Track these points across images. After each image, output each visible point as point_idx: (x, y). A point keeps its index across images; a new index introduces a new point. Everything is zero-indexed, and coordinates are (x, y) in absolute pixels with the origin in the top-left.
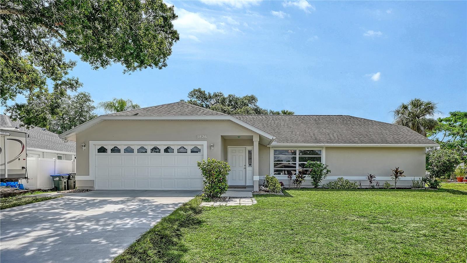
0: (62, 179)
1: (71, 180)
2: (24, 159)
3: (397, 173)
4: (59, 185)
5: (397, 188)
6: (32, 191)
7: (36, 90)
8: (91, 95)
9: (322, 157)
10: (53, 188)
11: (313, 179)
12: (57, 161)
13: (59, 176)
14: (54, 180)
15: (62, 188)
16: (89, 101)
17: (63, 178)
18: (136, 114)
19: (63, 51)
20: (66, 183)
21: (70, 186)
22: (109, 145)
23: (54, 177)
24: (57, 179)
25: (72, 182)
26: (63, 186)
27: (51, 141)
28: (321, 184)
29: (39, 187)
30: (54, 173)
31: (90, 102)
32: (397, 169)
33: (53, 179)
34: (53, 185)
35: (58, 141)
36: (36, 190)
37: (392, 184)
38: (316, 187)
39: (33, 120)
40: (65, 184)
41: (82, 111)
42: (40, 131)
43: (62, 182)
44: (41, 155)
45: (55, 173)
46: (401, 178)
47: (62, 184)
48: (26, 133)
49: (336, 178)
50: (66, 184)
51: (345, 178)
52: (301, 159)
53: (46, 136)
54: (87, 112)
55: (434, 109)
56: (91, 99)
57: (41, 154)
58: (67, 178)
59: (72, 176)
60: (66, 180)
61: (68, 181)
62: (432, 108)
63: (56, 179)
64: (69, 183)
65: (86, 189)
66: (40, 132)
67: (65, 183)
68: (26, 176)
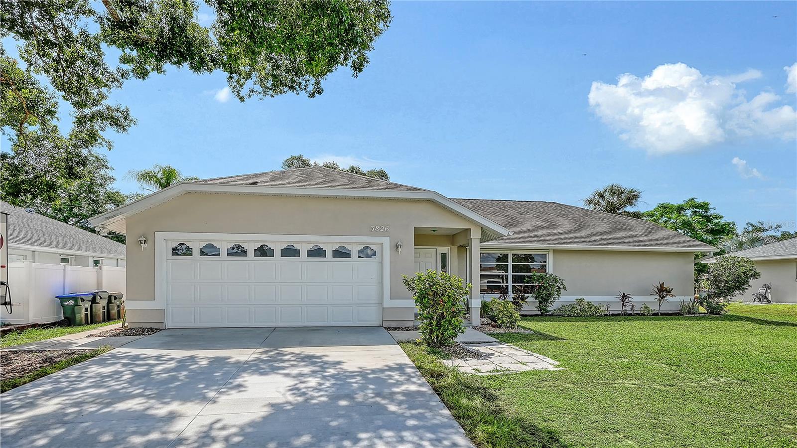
0: (81, 303)
1: (98, 303)
2: (2, 267)
3: (663, 291)
4: (73, 312)
5: (662, 314)
6: (18, 328)
7: (33, 129)
8: (108, 159)
9: (547, 266)
10: (62, 320)
11: (538, 301)
12: (69, 269)
13: (75, 298)
14: (63, 306)
15: (81, 320)
16: (106, 168)
17: (83, 300)
18: (254, 183)
19: (103, 46)
20: (89, 310)
21: (96, 315)
22: (196, 241)
23: (62, 299)
24: (71, 302)
25: (99, 307)
26: (83, 316)
27: (47, 232)
28: (551, 308)
29: (32, 320)
30: (62, 290)
31: (106, 170)
32: (662, 285)
33: (62, 303)
34: (60, 315)
35: (58, 231)
36: (28, 327)
37: (654, 308)
38: (543, 315)
39: (24, 187)
40: (87, 311)
41: (92, 184)
42: (21, 213)
43: (81, 310)
44: (29, 257)
45: (64, 292)
46: (669, 298)
47: (80, 313)
48: (7, 214)
49: (572, 298)
50: (89, 312)
51: (587, 299)
52: (515, 268)
53: (35, 222)
54: (101, 185)
55: (638, 199)
56: (109, 165)
57: (29, 255)
58: (89, 301)
59: (100, 296)
60: (88, 305)
61: (91, 306)
62: (636, 197)
63: (68, 303)
64: (94, 310)
65: (149, 326)
66: (23, 215)
67: (86, 309)
68: (8, 300)
